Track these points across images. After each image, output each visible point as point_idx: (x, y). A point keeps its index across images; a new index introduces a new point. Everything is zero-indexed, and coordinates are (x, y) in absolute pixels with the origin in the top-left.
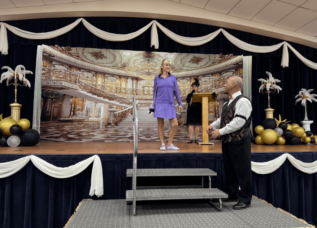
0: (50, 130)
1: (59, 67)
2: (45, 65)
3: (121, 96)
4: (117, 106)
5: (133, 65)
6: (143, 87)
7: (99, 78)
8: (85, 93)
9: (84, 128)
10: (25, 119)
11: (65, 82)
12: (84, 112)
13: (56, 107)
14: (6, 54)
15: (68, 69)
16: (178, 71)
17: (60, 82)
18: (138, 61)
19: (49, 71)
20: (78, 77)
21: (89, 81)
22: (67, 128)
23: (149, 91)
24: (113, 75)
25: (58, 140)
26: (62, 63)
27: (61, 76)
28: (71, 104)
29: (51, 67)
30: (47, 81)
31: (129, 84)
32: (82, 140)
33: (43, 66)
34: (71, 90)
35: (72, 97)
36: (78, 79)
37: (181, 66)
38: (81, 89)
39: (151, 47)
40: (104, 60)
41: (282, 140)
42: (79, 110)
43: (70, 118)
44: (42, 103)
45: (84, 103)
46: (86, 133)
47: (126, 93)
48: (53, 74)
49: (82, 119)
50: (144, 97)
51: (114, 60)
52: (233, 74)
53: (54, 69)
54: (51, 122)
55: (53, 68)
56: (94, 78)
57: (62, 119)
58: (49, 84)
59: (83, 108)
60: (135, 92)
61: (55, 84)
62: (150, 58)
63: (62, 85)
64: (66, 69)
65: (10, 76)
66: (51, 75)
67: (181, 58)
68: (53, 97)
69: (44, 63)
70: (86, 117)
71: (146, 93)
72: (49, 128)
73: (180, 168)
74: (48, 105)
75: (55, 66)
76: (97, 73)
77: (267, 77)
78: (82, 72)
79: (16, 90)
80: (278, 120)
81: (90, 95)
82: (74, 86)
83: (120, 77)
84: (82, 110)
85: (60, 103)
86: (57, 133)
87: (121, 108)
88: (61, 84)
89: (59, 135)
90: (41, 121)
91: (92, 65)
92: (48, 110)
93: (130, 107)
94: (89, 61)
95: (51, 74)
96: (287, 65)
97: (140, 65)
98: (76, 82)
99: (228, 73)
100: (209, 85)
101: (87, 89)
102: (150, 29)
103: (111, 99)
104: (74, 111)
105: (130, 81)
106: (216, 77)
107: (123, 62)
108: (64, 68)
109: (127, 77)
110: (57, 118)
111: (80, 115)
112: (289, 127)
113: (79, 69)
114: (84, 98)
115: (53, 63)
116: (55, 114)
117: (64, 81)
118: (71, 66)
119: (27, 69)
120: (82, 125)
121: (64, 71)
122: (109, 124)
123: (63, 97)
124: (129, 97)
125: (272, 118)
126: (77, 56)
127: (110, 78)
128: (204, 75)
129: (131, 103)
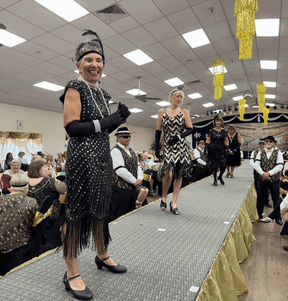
3: (249, 135)
4: (247, 139)
6: (257, 132)
23: (259, 133)
24: (246, 128)
31: (252, 131)
39: (258, 122)
47: (250, 134)
50: (257, 135)
56: (240, 130)
60: (254, 134)
71: (258, 134)
76: (240, 128)
83: (248, 129)
87: (249, 139)
93: (252, 139)
100: (283, 130)
102: (257, 117)
103: (245, 136)
105: (252, 130)
109: (251, 129)
122: (245, 145)
124: (252, 136)
127: (245, 129)
128: (281, 127)
129: (252, 138)
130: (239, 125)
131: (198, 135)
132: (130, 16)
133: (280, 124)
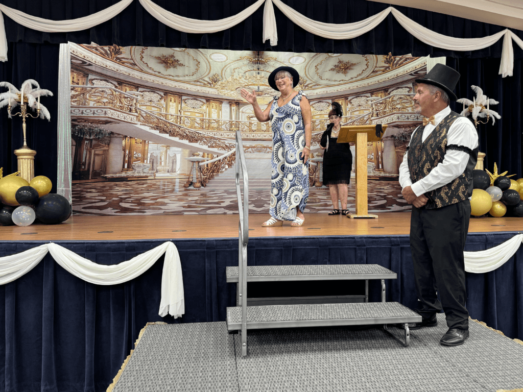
0: (88, 195)
1: (99, 84)
2: (75, 80)
3: (210, 134)
4: (204, 151)
5: (230, 79)
7: (171, 103)
8: (146, 129)
9: (148, 191)
10: (43, 177)
11: (111, 110)
12: (147, 163)
13: (98, 155)
14: (4, 61)
15: (116, 87)
16: (311, 87)
17: (104, 110)
18: (240, 70)
19: (84, 92)
20: (135, 101)
21: (153, 109)
22: (119, 190)
24: (195, 97)
25: (104, 212)
26: (106, 78)
27: (105, 100)
28: (124, 150)
29: (87, 85)
30: (81, 109)
31: (225, 113)
32: (145, 212)
33: (73, 82)
34: (122, 124)
35: (126, 137)
36: (134, 105)
37: (316, 78)
38: (139, 123)
39: (264, 42)
40: (179, 71)
41: (500, 209)
42: (137, 159)
43: (123, 175)
44: (74, 147)
45: (146, 148)
46: (152, 200)
47: (218, 129)
48: (90, 97)
49: (144, 175)
50: (251, 135)
51: (197, 70)
52: (408, 92)
53: (92, 88)
54: (90, 181)
55: (89, 85)
56: (163, 102)
57: (108, 176)
58: (83, 115)
59: (144, 156)
60: (234, 126)
61: (95, 115)
62: (260, 65)
63: (107, 116)
64: (114, 88)
65: (13, 100)
66: (86, 99)
67: (316, 64)
68: (92, 138)
69: (73, 78)
70: (150, 172)
71: (254, 128)
72: (87, 192)
73: (325, 263)
74: (85, 152)
75: (94, 81)
76: (167, 93)
77: (472, 95)
78: (142, 92)
79: (24, 125)
80: (493, 172)
81: (157, 132)
82: (128, 118)
83: (208, 99)
84: (143, 159)
85: (105, 148)
86: (102, 201)
87: (211, 155)
88: (105, 113)
89: (105, 203)
90: (73, 179)
91: (158, 79)
92: (84, 161)
93: (227, 154)
94: (154, 73)
95: (88, 97)
96: (511, 74)
97: (243, 79)
98: (131, 110)
99: (399, 90)
100: (366, 112)
101: (151, 123)
103: (192, 139)
104: (128, 163)
105: (225, 107)
106: (379, 98)
107: (212, 72)
108: (110, 85)
109: (220, 101)
110: (100, 174)
111: (141, 168)
112: (514, 185)
113: (137, 86)
114: (146, 139)
115: (90, 77)
116: (96, 167)
117: (110, 108)
118: (121, 83)
119: (42, 87)
120: (145, 186)
121: (109, 92)
122: (191, 184)
123: (110, 137)
124: (227, 137)
125: (482, 169)
126: (131, 64)
127: (191, 102)
128: (358, 94)
129: (228, 148)
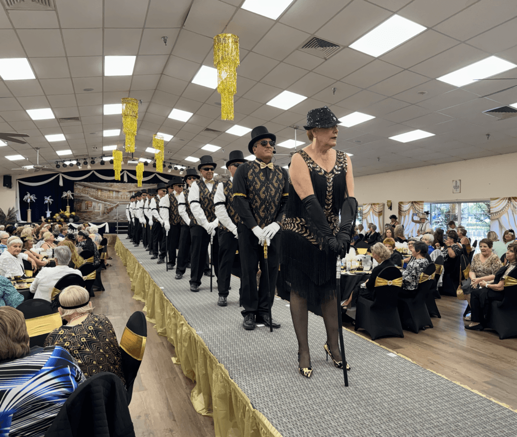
3: (110, 200)
4: (108, 205)
7: (99, 192)
8: (92, 198)
11: (82, 194)
21: (94, 193)
22: (84, 215)
24: (106, 190)
28: (86, 204)
31: (114, 194)
34: (85, 198)
35: (87, 201)
38: (90, 197)
42: (89, 207)
43: (86, 211)
45: (92, 204)
47: (113, 198)
49: (91, 211)
50: (122, 200)
53: (77, 188)
56: (97, 191)
57: (81, 211)
60: (117, 198)
71: (123, 198)
74: (75, 205)
76: (98, 189)
78: (91, 189)
81: (95, 200)
82: (87, 196)
83: (109, 191)
84: (91, 206)
85: (80, 204)
87: (110, 205)
92: (75, 207)
93: (115, 205)
98: (88, 194)
103: (105, 201)
104: (87, 207)
105: (114, 193)
109: (113, 191)
111: (90, 209)
113: (89, 187)
114: (92, 201)
116: (78, 209)
120: (91, 214)
122: (105, 213)
123: (82, 201)
124: (115, 200)
127: (105, 191)
129: (115, 203)
130: (96, 184)
131: (32, 197)
132: (54, 11)
133: (151, 186)
